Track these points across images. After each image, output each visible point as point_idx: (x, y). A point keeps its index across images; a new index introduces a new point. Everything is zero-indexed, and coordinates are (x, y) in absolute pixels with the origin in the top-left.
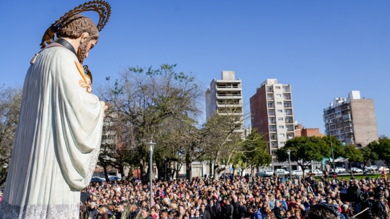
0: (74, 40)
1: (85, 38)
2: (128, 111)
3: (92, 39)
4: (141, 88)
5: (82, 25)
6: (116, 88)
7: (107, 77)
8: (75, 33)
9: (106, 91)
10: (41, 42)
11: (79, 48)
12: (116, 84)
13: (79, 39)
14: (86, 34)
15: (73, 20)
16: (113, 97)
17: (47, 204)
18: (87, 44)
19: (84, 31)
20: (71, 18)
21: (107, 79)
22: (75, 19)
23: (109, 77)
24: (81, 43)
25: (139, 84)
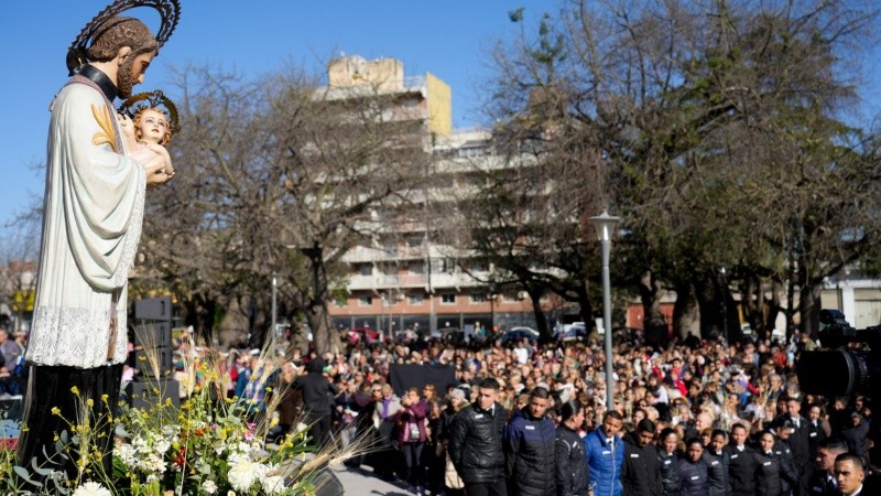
0: (108, 63)
1: (124, 57)
2: (593, 115)
3: (139, 53)
4: (626, 34)
5: (116, 38)
6: (544, 44)
7: (514, 10)
8: (106, 54)
9: (515, 57)
10: (68, 72)
11: (118, 74)
12: (543, 30)
13: (115, 61)
14: (125, 50)
15: (103, 32)
16: (542, 72)
17: (59, 305)
18: (131, 65)
19: (122, 46)
20: (101, 29)
21: (514, 19)
22: (107, 29)
23: (520, 11)
24: (120, 66)
25: (623, 21)
